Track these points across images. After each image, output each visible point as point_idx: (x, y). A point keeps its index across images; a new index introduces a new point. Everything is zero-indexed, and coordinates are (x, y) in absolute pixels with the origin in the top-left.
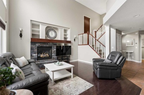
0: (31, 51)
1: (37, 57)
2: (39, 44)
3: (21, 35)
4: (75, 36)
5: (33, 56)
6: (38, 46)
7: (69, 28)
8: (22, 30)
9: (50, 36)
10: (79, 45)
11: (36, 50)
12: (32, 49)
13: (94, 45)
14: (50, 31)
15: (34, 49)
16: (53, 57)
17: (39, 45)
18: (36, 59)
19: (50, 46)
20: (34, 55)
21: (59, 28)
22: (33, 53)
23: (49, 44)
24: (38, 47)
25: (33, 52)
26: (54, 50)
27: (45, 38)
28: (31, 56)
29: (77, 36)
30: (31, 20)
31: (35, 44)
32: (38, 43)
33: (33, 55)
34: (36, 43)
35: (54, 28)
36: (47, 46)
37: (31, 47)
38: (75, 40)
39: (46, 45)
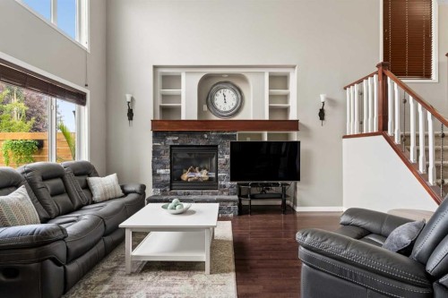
0: (153, 158)
1: (168, 178)
2: (176, 138)
3: (130, 114)
4: (322, 98)
5: (159, 175)
6: (173, 144)
7: (293, 64)
8: (132, 99)
9: (218, 107)
10: (345, 137)
11: (167, 158)
12: (156, 152)
13: (409, 136)
14: (218, 89)
15: (162, 152)
16: (223, 183)
17: (174, 141)
18: (166, 186)
19: (210, 144)
20: (162, 171)
21: (246, 75)
22: (158, 166)
23: (206, 136)
24: (171, 146)
25: (158, 163)
26: (225, 157)
27: (196, 118)
28: (154, 174)
29: (337, 96)
30: (155, 67)
31: (164, 138)
32: (172, 133)
33: (158, 171)
34: (168, 135)
35: (230, 75)
36: (202, 143)
37: (154, 146)
38: (326, 113)
39: (195, 140)
